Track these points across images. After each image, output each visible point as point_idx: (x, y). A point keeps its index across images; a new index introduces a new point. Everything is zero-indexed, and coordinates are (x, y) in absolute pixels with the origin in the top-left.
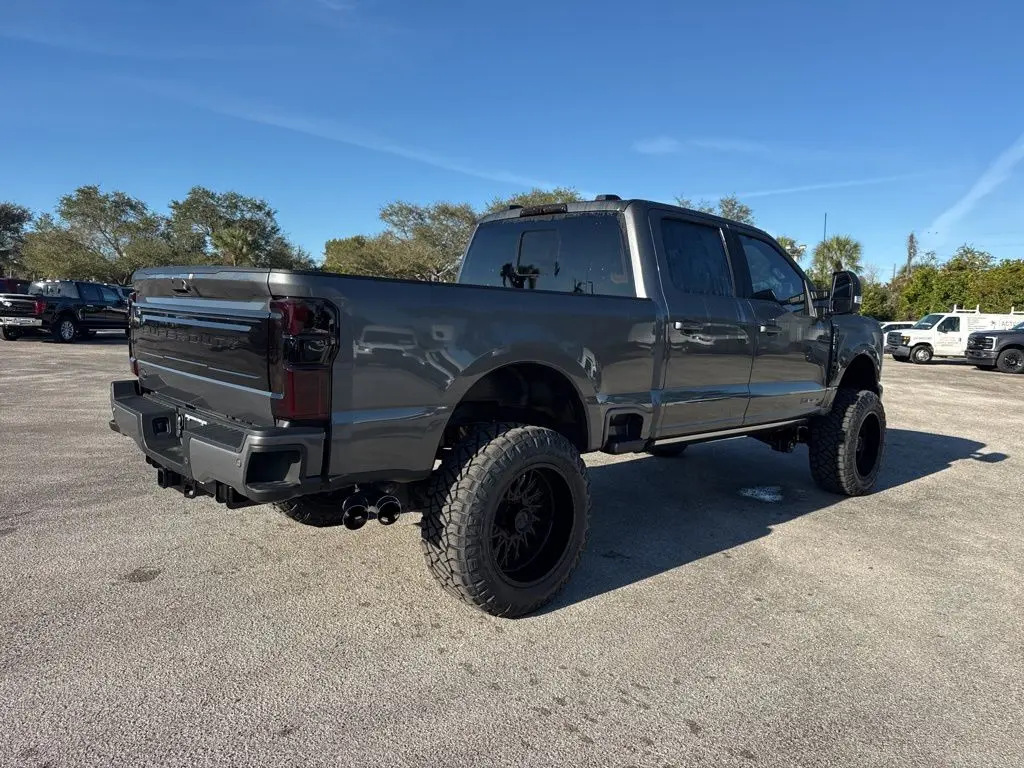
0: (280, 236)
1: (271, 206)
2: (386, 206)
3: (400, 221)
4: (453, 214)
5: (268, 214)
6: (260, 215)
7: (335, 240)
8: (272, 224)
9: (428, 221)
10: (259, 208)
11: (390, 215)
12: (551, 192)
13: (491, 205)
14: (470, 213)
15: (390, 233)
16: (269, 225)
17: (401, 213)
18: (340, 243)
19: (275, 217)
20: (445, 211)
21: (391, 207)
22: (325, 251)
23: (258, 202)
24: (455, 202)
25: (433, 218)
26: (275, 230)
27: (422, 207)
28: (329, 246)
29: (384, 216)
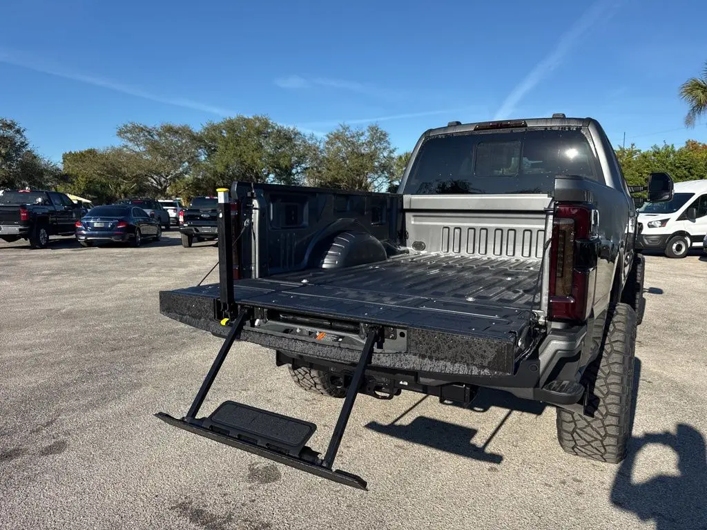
0: (29, 149)
1: (20, 125)
2: (121, 126)
3: (133, 137)
4: (177, 132)
5: (18, 131)
6: (11, 133)
7: (70, 152)
8: (22, 140)
9: (156, 137)
10: (10, 126)
11: (125, 132)
12: (251, 117)
13: (205, 125)
14: (190, 131)
15: (126, 146)
16: (18, 139)
17: (134, 132)
18: (75, 155)
19: (24, 134)
20: (170, 130)
21: (126, 126)
22: (62, 161)
23: (9, 122)
24: (177, 123)
25: (159, 135)
26: (24, 145)
27: (150, 126)
28: (65, 157)
29: (121, 133)
